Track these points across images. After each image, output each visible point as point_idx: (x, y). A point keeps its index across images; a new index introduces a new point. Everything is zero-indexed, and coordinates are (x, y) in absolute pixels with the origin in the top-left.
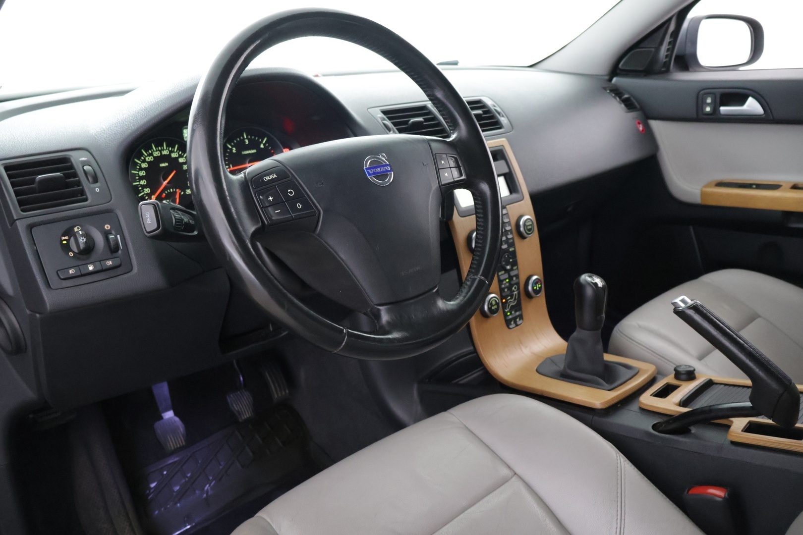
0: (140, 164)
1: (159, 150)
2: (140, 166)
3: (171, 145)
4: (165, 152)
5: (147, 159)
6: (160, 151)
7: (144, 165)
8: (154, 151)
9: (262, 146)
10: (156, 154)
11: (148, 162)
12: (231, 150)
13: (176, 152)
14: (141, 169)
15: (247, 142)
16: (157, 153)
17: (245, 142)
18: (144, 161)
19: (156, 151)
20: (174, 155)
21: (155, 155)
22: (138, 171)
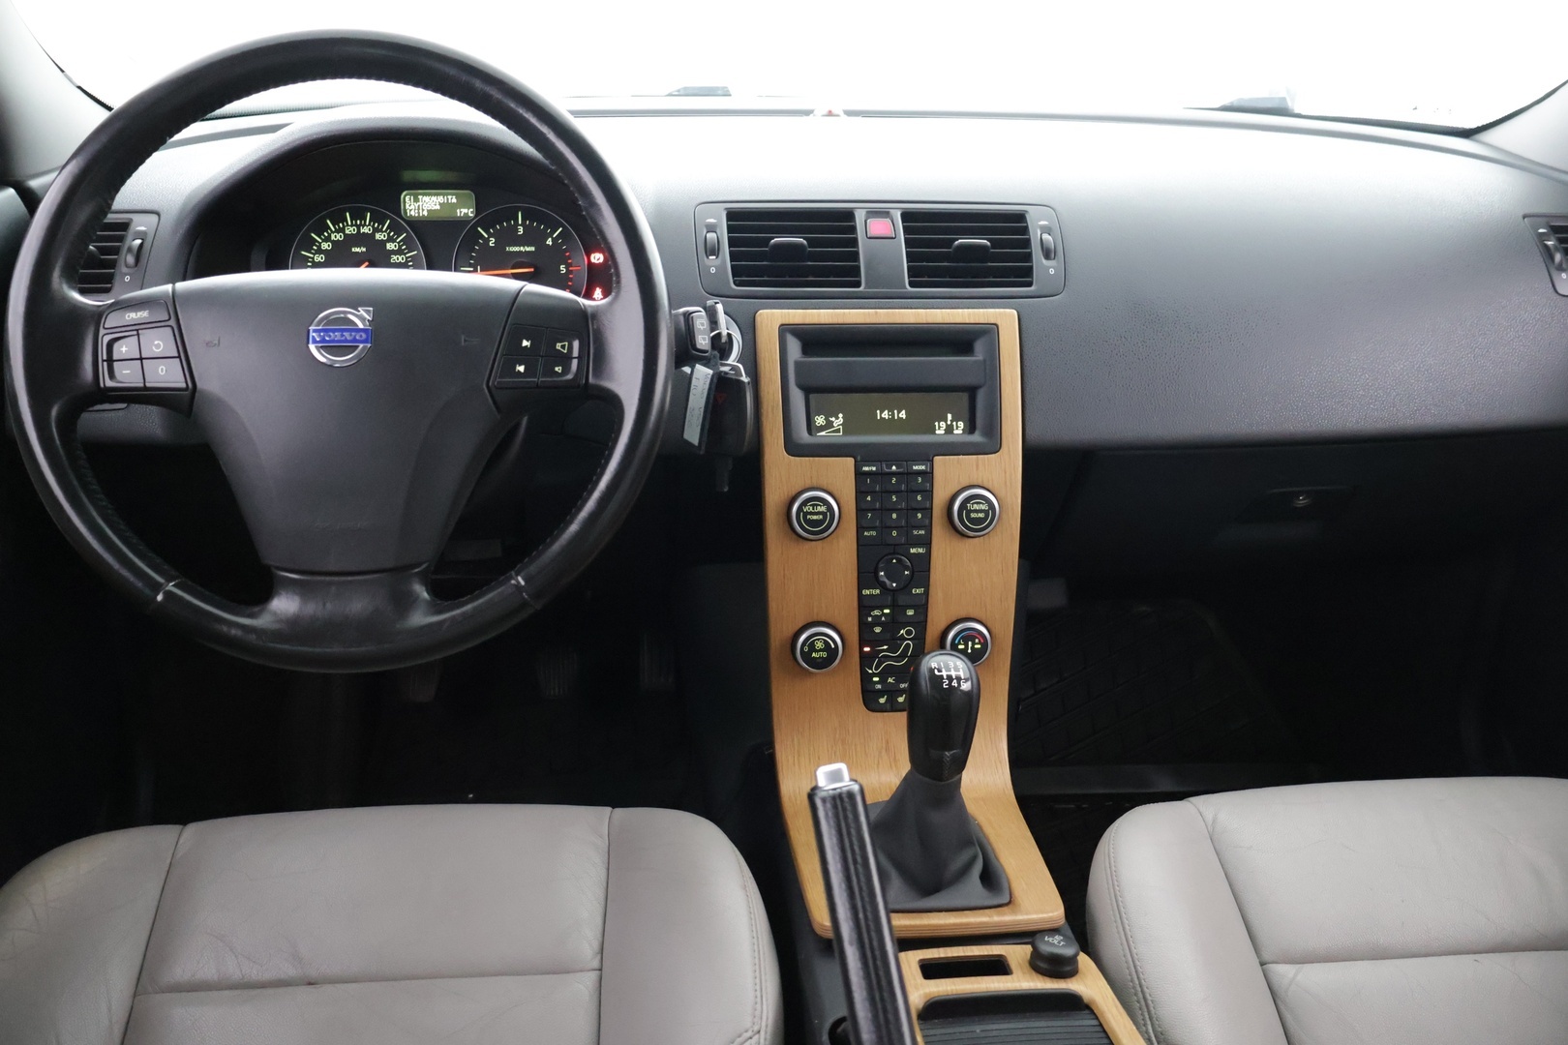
0: (320, 243)
1: (356, 225)
2: (319, 247)
3: (378, 219)
4: (365, 230)
5: (333, 237)
6: (358, 227)
7: (325, 246)
8: (348, 225)
9: (549, 242)
10: (349, 230)
11: (333, 242)
12: (487, 241)
13: (386, 231)
14: (320, 251)
15: (521, 230)
16: (352, 229)
17: (517, 230)
18: (328, 239)
19: (352, 225)
20: (379, 236)
21: (347, 232)
22: (314, 254)
